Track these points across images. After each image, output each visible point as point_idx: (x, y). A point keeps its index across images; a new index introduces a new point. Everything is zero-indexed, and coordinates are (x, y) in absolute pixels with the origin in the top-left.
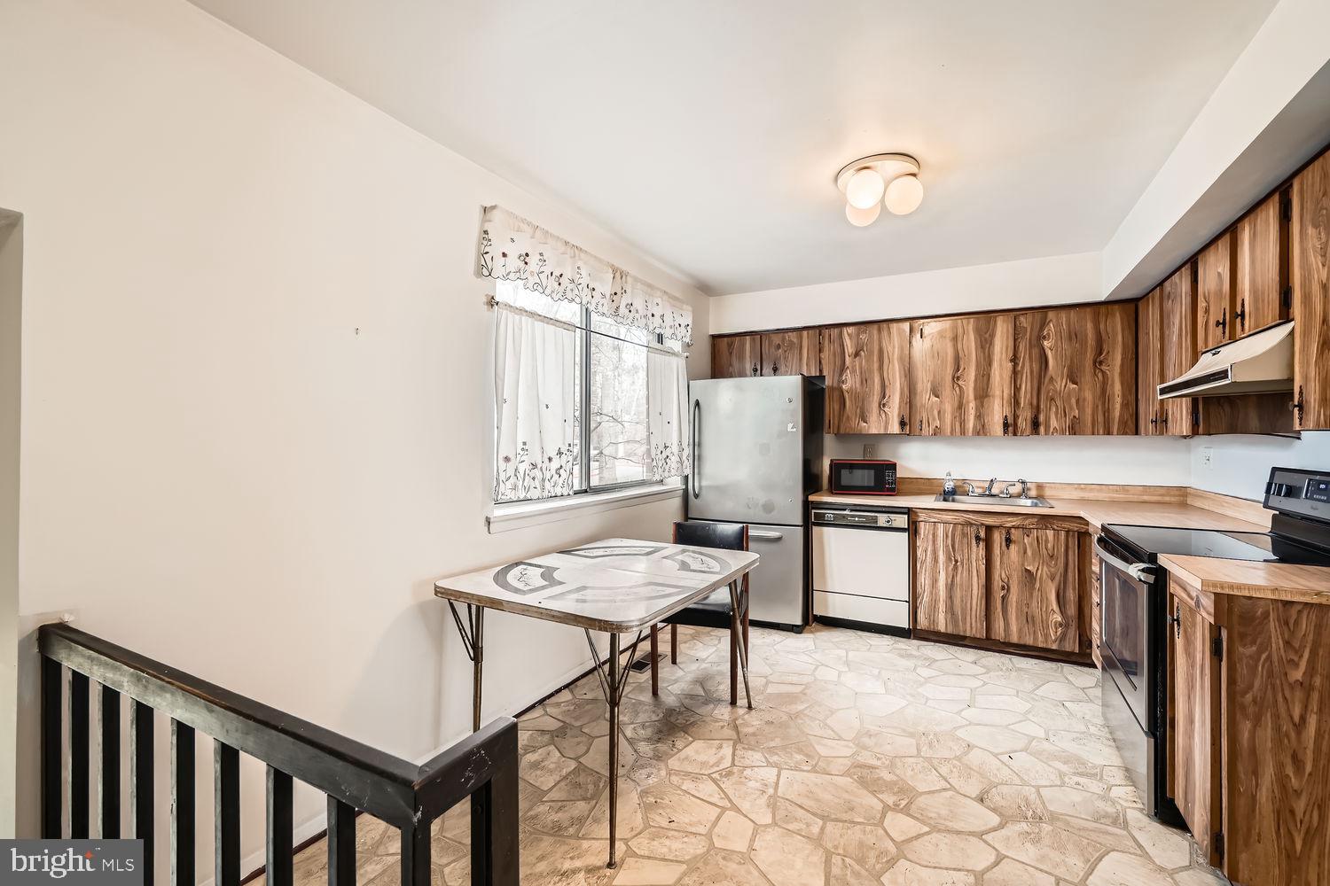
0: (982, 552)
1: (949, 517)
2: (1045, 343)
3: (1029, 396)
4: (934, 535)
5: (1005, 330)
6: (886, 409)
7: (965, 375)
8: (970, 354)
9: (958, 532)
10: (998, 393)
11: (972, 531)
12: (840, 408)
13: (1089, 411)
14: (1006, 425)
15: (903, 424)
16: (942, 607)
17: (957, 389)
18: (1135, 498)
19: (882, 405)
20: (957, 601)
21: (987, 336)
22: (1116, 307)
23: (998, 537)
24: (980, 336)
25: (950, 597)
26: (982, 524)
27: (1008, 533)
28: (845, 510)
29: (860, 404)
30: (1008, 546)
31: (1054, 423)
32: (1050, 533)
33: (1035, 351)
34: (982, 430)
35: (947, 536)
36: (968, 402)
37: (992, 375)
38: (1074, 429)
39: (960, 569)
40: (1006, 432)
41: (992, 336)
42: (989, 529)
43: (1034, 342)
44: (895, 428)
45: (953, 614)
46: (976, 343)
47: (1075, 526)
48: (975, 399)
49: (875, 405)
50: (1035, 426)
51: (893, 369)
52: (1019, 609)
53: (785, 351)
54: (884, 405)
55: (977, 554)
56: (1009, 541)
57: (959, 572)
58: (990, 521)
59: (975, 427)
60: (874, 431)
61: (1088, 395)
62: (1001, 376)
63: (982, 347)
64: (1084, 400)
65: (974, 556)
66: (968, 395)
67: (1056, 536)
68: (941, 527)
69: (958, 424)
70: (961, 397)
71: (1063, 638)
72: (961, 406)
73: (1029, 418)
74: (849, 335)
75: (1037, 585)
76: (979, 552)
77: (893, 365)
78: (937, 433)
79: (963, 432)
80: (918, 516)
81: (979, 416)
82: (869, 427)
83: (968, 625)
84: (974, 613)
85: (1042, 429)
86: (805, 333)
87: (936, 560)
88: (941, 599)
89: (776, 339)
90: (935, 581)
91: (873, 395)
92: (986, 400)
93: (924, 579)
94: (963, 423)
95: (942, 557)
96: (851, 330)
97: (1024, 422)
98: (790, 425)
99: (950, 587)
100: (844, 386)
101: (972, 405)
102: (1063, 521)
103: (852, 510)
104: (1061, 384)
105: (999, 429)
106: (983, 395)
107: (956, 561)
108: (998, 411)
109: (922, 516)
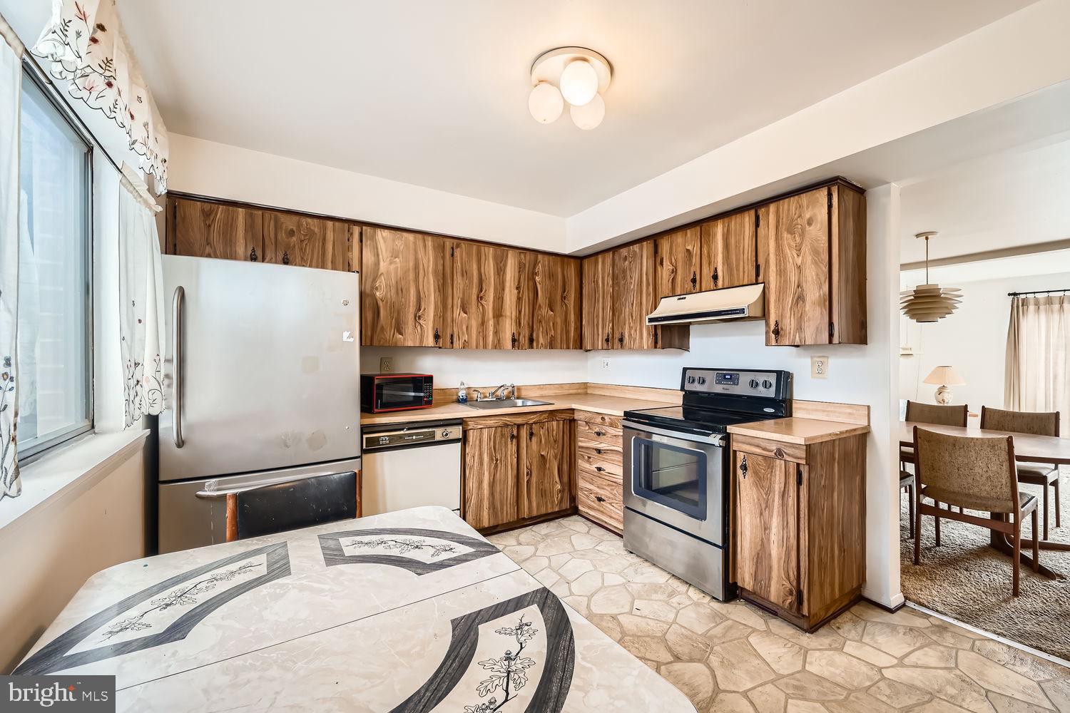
0: (515, 448)
1: (492, 422)
2: (537, 278)
3: (527, 318)
4: (480, 441)
5: (513, 263)
6: (421, 322)
7: (487, 295)
8: (490, 278)
9: (498, 434)
10: (508, 314)
11: (507, 431)
12: (374, 318)
13: (559, 331)
14: (514, 341)
15: (437, 337)
16: (486, 504)
17: (481, 308)
18: (567, 392)
19: (417, 318)
20: (497, 496)
21: (502, 265)
22: (572, 260)
23: (524, 433)
24: (497, 264)
25: (492, 494)
26: (515, 424)
27: (531, 428)
28: (403, 429)
29: (395, 315)
30: (530, 439)
31: (541, 340)
32: (555, 423)
33: (531, 283)
34: (498, 345)
35: (490, 439)
36: (488, 320)
37: (505, 298)
38: (551, 345)
39: (499, 465)
40: (513, 346)
41: (505, 266)
42: (519, 426)
43: (530, 276)
44: (430, 341)
45: (494, 508)
46: (494, 269)
47: (567, 416)
48: (494, 317)
49: (411, 317)
50: (531, 340)
51: (429, 283)
52: (537, 487)
53: (302, 241)
54: (420, 317)
55: (511, 450)
56: (531, 434)
57: (499, 469)
58: (519, 420)
59: (493, 341)
60: (410, 344)
61: (559, 320)
62: (510, 300)
63: (498, 274)
64: (557, 323)
65: (509, 452)
66: (488, 313)
67: (558, 425)
68: (485, 432)
69: (481, 339)
70: (483, 315)
71: (561, 501)
72: (483, 323)
73: (527, 335)
74: (383, 238)
75: (548, 466)
76: (512, 447)
77: (428, 279)
78: (466, 345)
79: (485, 347)
80: (468, 425)
81: (496, 333)
82: (405, 339)
83: (505, 512)
84: (509, 501)
85: (535, 344)
86: (330, 224)
87: (481, 463)
88: (485, 498)
89: (290, 223)
90: (480, 483)
91: (409, 306)
92: (500, 318)
93: (472, 484)
94: (485, 338)
95: (486, 458)
96: (386, 233)
97: (524, 340)
98: (346, 334)
99: (492, 485)
100: (378, 294)
101: (491, 322)
102: (562, 413)
103: (409, 429)
104: (545, 311)
105: (509, 344)
106: (498, 315)
107: (497, 460)
108: (508, 329)
109: (471, 425)
